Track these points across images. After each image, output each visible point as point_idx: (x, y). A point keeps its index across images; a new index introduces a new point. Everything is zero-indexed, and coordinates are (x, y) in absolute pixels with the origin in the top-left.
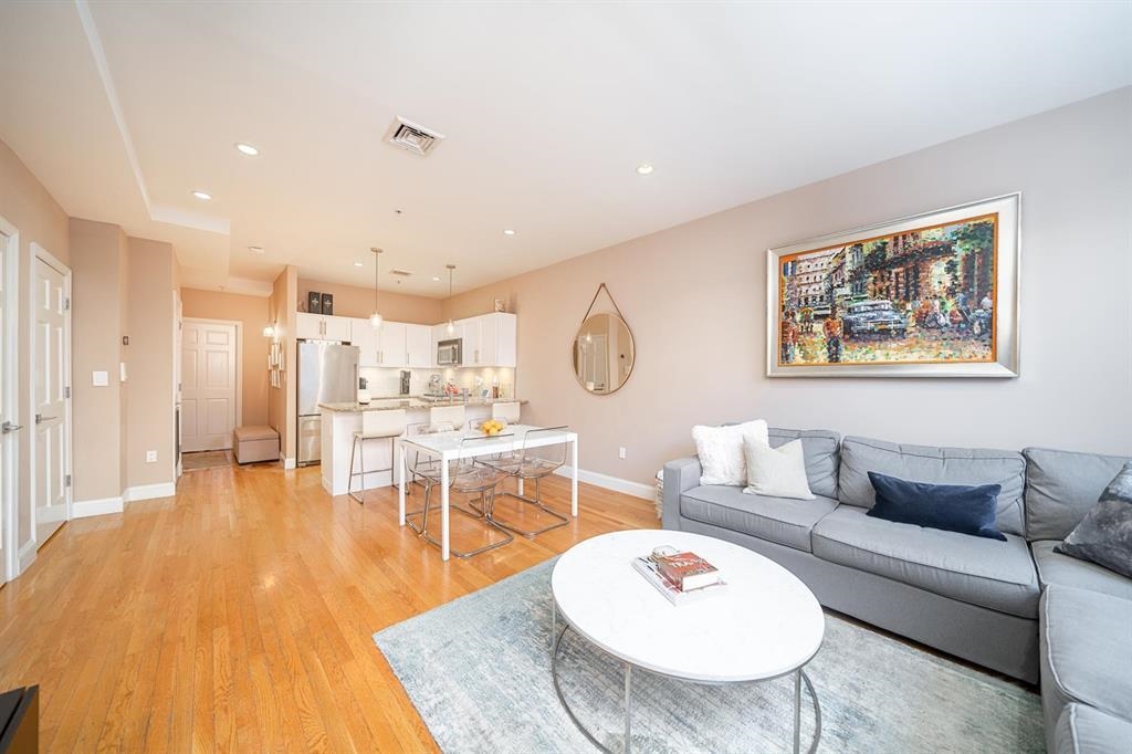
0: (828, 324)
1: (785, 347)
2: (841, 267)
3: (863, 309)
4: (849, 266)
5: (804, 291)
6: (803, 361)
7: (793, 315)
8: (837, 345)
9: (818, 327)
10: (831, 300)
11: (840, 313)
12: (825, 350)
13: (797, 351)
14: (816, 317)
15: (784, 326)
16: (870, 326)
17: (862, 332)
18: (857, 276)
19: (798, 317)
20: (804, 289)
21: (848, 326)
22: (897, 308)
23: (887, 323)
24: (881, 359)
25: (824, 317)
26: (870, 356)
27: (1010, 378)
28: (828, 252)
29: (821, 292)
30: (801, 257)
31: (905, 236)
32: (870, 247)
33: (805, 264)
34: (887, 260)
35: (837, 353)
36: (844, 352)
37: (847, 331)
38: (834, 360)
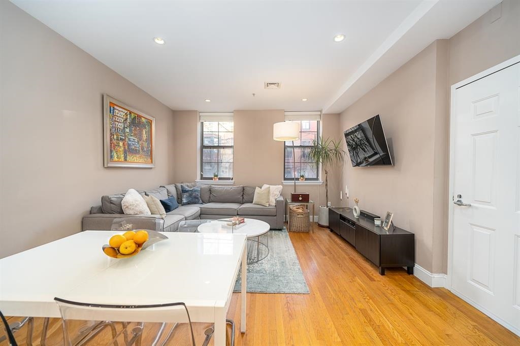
0: (123, 144)
1: (111, 151)
2: (126, 119)
3: (132, 140)
5: (117, 124)
6: (117, 160)
7: (114, 135)
8: (126, 153)
9: (121, 144)
10: (124, 133)
11: (127, 140)
12: (123, 155)
13: (115, 154)
14: (121, 139)
15: (111, 140)
16: (133, 147)
18: (130, 126)
19: (115, 137)
21: (129, 145)
22: (138, 142)
23: (136, 147)
24: (135, 161)
25: (123, 140)
26: (133, 159)
27: (151, 168)
28: (124, 111)
29: (122, 128)
30: (116, 107)
31: (139, 117)
32: (133, 115)
33: (117, 111)
34: (136, 122)
35: (126, 157)
36: (128, 157)
37: (128, 148)
38: (125, 160)
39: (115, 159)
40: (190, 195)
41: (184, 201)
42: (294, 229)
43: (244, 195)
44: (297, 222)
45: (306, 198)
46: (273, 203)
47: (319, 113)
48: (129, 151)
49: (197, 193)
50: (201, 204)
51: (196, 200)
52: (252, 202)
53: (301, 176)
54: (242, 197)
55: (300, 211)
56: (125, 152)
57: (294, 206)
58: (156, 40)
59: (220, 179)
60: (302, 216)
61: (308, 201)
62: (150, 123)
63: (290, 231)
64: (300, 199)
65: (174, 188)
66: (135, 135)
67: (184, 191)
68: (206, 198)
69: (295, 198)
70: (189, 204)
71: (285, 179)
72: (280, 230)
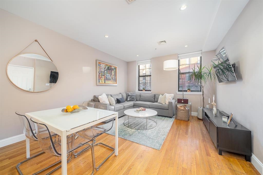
0: (104, 77)
1: (99, 80)
2: (105, 68)
3: (108, 75)
4: (106, 68)
6: (101, 83)
10: (104, 73)
11: (105, 75)
14: (103, 75)
15: (99, 76)
16: (108, 78)
17: (107, 79)
18: (107, 70)
19: (101, 74)
20: (101, 69)
21: (106, 77)
22: (110, 76)
25: (104, 75)
26: (108, 82)
27: (116, 86)
28: (104, 65)
29: (103, 71)
30: (101, 64)
31: (111, 66)
32: (108, 66)
33: (101, 65)
34: (109, 69)
35: (105, 82)
36: (106, 82)
37: (106, 78)
38: (105, 83)
39: (101, 82)
40: (131, 97)
41: (128, 99)
42: (179, 118)
43: (155, 99)
44: (181, 115)
45: (186, 101)
46: (167, 103)
47: (201, 52)
48: (106, 79)
49: (134, 97)
50: (136, 101)
51: (133, 99)
52: (157, 102)
53: (188, 89)
54: (154, 99)
55: (182, 108)
56: (105, 80)
57: (179, 106)
58: (106, 36)
59: (146, 90)
60: (183, 111)
61: (188, 103)
62: (115, 68)
63: (176, 119)
64: (183, 101)
65: (126, 94)
66: (109, 73)
67: (129, 95)
68: (138, 99)
69: (179, 101)
70: (130, 101)
71: (179, 91)
72: (171, 117)
